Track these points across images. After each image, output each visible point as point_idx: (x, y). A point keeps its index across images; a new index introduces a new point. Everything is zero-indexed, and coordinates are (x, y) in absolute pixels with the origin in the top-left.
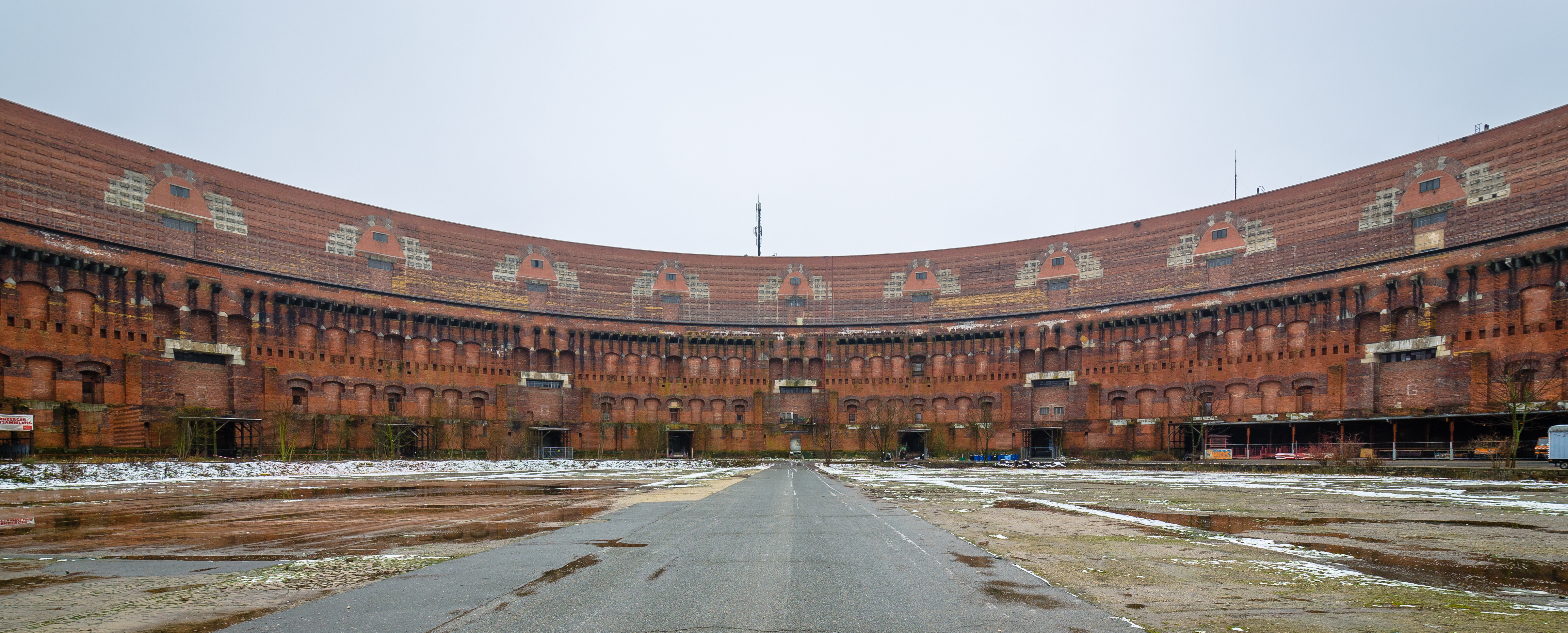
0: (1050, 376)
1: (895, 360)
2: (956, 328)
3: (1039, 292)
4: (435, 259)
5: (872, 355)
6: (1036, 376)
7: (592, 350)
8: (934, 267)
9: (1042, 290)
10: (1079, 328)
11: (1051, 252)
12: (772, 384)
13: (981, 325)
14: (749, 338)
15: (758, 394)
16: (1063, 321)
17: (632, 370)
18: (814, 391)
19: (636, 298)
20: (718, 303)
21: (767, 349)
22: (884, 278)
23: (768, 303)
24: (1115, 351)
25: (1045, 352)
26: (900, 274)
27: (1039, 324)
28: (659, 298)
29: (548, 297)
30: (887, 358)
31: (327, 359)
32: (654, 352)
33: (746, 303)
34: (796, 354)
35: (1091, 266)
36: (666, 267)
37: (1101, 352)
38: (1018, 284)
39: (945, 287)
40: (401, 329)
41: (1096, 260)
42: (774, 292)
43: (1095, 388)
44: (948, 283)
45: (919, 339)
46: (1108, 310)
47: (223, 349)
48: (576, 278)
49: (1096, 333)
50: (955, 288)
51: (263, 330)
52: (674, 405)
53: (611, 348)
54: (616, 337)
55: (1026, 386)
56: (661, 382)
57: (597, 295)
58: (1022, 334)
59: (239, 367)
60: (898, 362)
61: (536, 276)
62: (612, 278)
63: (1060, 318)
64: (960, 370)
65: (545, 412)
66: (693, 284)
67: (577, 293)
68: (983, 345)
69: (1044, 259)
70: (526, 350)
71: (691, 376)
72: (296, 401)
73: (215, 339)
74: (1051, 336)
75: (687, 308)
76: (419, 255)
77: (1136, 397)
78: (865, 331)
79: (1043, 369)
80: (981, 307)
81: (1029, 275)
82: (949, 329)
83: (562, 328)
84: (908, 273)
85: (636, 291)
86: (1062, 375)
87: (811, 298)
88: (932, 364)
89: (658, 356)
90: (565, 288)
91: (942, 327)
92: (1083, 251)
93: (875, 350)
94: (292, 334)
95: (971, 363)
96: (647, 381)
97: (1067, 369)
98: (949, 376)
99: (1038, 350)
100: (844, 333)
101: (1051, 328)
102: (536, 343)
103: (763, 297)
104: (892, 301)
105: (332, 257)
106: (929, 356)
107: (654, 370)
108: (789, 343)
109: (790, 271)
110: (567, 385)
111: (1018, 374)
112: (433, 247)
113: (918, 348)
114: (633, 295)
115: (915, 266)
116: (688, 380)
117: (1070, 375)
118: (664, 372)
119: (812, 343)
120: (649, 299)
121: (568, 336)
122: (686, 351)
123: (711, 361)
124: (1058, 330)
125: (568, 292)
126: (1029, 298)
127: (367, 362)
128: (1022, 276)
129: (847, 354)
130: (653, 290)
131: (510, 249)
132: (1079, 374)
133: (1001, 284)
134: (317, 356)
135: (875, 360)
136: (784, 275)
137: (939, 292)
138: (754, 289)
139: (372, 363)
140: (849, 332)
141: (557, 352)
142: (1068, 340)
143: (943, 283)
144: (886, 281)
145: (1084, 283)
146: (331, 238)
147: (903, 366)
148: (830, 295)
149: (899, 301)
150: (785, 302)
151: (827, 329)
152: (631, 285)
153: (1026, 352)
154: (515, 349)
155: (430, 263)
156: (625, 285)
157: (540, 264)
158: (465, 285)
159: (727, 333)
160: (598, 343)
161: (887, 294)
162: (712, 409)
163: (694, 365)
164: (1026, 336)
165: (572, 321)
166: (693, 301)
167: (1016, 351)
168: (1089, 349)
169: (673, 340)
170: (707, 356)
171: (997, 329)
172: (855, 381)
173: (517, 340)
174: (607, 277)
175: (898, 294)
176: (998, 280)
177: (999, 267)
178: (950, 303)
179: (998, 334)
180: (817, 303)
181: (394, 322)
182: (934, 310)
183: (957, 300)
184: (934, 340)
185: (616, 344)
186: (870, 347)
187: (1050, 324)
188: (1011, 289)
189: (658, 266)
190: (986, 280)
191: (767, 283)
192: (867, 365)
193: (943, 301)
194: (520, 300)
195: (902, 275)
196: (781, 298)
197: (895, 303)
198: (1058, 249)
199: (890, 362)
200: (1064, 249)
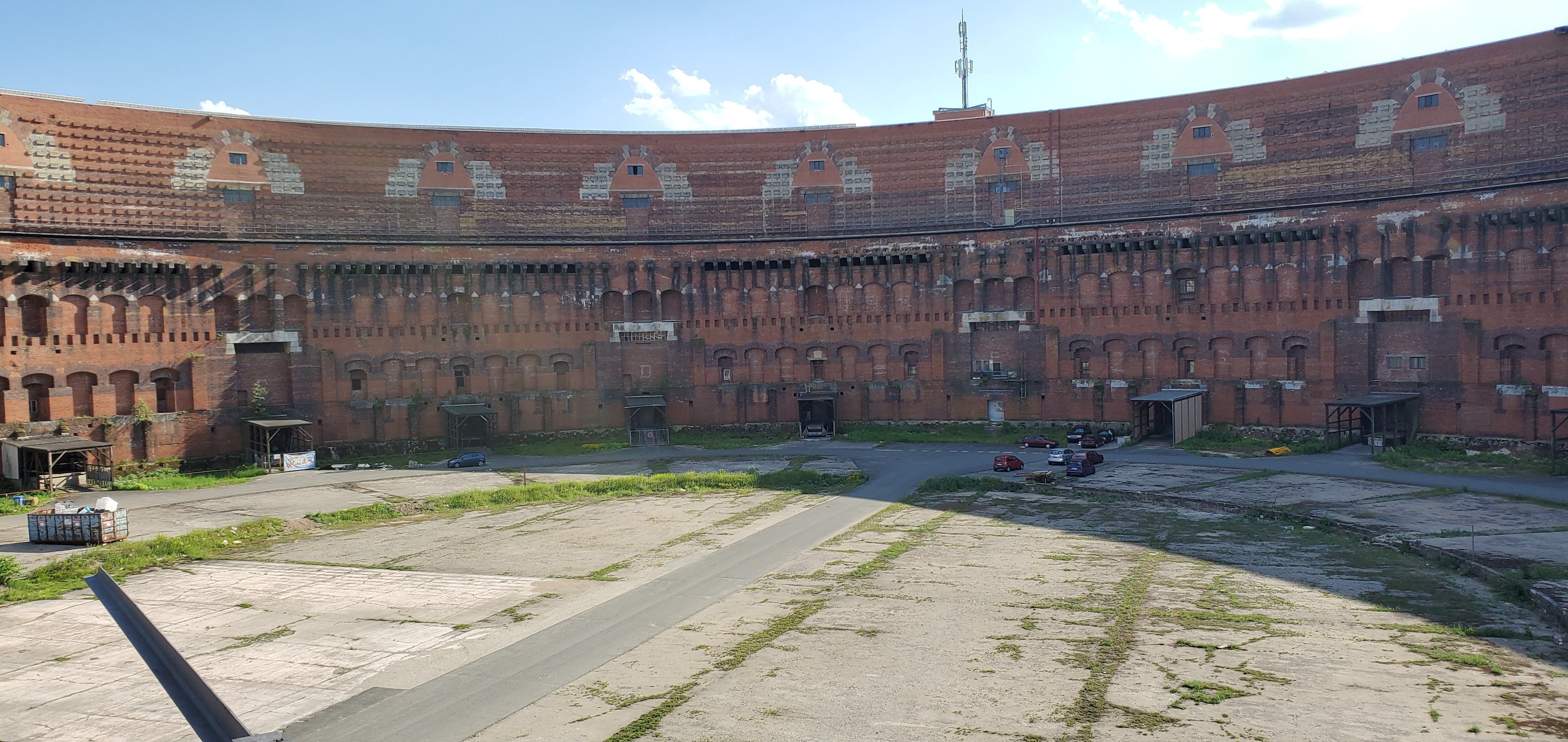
0: (1397, 305)
1: (1149, 276)
2: (1244, 223)
3: (1396, 154)
4: (509, 184)
5: (1112, 270)
6: (1376, 305)
7: (703, 286)
8: (1223, 119)
9: (1401, 150)
10: (1445, 225)
11: (1417, 84)
12: (958, 320)
13: (1285, 220)
14: (923, 252)
15: (937, 334)
16: (1418, 213)
17: (758, 309)
18: (1023, 328)
19: (769, 202)
20: (885, 196)
21: (950, 268)
22: (1140, 139)
23: (960, 190)
24: (1507, 267)
25: (1389, 267)
26: (1166, 131)
27: (1381, 217)
28: (800, 199)
29: (651, 214)
30: (1136, 273)
31: (386, 333)
32: (787, 281)
33: (927, 194)
34: (994, 272)
35: (1485, 110)
36: (808, 151)
37: (1482, 266)
38: (1361, 141)
39: (1241, 148)
40: (466, 286)
41: (1494, 98)
42: (970, 174)
43: (1473, 327)
44: (1245, 143)
45: (1186, 243)
46: (1492, 195)
47: (280, 336)
48: (687, 183)
49: (1473, 233)
50: (1257, 150)
51: (318, 310)
52: (818, 355)
53: (729, 282)
54: (735, 265)
55: (1358, 321)
56: (798, 325)
57: (715, 203)
58: (1352, 234)
59: (298, 354)
60: (1153, 279)
61: (636, 186)
62: (735, 177)
63: (1414, 208)
64: (1253, 292)
65: (646, 374)
66: (850, 173)
67: (689, 203)
68: (1289, 252)
69: (1406, 97)
70: (619, 294)
71: (840, 313)
72: (356, 385)
73: (271, 327)
74: (1398, 237)
75: (840, 208)
76: (490, 181)
77: (1542, 347)
78: (1100, 233)
79: (1388, 293)
80: (1299, 181)
81: (1379, 126)
82: (1235, 226)
83: (664, 260)
84: (1181, 128)
85: (768, 193)
86: (1419, 303)
87: (1027, 178)
88: (1209, 283)
89: (793, 285)
90: (673, 199)
91: (1222, 223)
92: (1470, 82)
93: (1116, 262)
94: (350, 307)
95: (1272, 280)
96: (779, 323)
97: (1427, 292)
98: (1237, 302)
99: (1378, 261)
100: (1067, 237)
101: (1398, 225)
102: (632, 284)
103: (951, 183)
104: (1155, 174)
105: (393, 202)
106: (1202, 271)
107: (788, 307)
108: (983, 256)
109: (993, 138)
110: (672, 337)
111: (1345, 300)
112: (504, 168)
113: (1183, 257)
114: (764, 197)
115: (1192, 117)
116: (835, 318)
117: (1431, 304)
118: (801, 310)
119: (1021, 254)
120: (786, 201)
121: (672, 270)
122: (832, 277)
123: (868, 289)
124: (1410, 227)
125: (678, 204)
126: (1379, 164)
127: (429, 331)
128: (1366, 127)
129: (1073, 269)
130: (791, 188)
131: (599, 156)
132: (1445, 303)
133: (1331, 142)
134: (375, 331)
135: (1117, 277)
136: (984, 145)
137: (1231, 157)
138: (938, 171)
139: (434, 333)
140: (1074, 234)
141: (658, 292)
142: (1426, 245)
143: (1238, 143)
144: (1145, 144)
145: (1474, 137)
146: (391, 179)
147: (1162, 286)
148: (1056, 171)
149: (1166, 175)
150: (986, 188)
151: (1041, 232)
152: (761, 184)
153: (1357, 264)
154: (605, 294)
155: (503, 190)
156: (754, 184)
157: (639, 169)
158: (545, 211)
159: (890, 247)
160: (711, 276)
161: (1148, 165)
162: (872, 360)
163: (845, 295)
164: (1360, 237)
165: (676, 249)
166: (848, 198)
167: (1343, 262)
168: (1463, 262)
169: (814, 263)
170: (862, 283)
171: (1310, 226)
172: (1088, 311)
173: (606, 281)
174: (727, 177)
175: (1164, 165)
176: (1328, 135)
177: (1330, 113)
178: (1249, 175)
179: (1312, 235)
180: (1037, 185)
181: (458, 277)
182: (1224, 188)
183: (1260, 171)
184: (1210, 244)
185: (735, 275)
186: (1108, 257)
187: (1397, 218)
188: (1350, 149)
189: (798, 152)
190: (1307, 136)
191: (959, 160)
192: (1105, 286)
193: (1238, 173)
194: (615, 222)
195: (1171, 131)
196: (979, 182)
197: (1159, 178)
198: (1428, 80)
199: (1142, 280)
200: (1440, 80)
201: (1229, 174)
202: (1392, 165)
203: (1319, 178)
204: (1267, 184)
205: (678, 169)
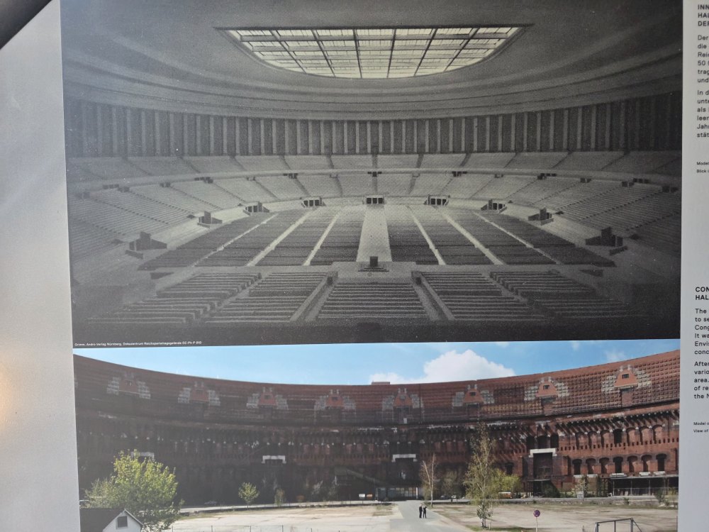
0: (543, 451)
2: (492, 424)
3: (537, 403)
4: (222, 399)
5: (446, 440)
6: (535, 451)
8: (480, 389)
11: (542, 381)
12: (391, 458)
15: (384, 462)
17: (317, 452)
18: (415, 460)
19: (317, 412)
20: (360, 411)
21: (388, 438)
22: (451, 395)
23: (388, 410)
26: (460, 393)
28: (328, 411)
29: (273, 414)
31: (183, 456)
32: (327, 441)
33: (376, 411)
34: (404, 440)
35: (564, 390)
36: (332, 393)
37: (568, 438)
38: (526, 399)
40: (211, 438)
41: (566, 387)
42: (391, 405)
43: (566, 458)
44: (487, 398)
45: (472, 431)
47: (148, 454)
48: (286, 403)
49: (565, 428)
50: (491, 400)
51: (161, 444)
53: (306, 441)
54: (308, 435)
55: (530, 456)
56: (332, 458)
57: (297, 411)
60: (460, 443)
61: (267, 403)
62: (304, 401)
66: (347, 402)
67: (287, 411)
68: (507, 434)
69: (539, 385)
70: (266, 444)
71: (347, 454)
73: (145, 450)
75: (343, 415)
76: (215, 398)
77: (587, 463)
79: (539, 447)
80: (506, 411)
82: (489, 425)
83: (282, 431)
84: (465, 392)
86: (549, 450)
87: (411, 406)
89: (330, 444)
90: (281, 409)
93: (448, 437)
94: (171, 444)
96: (324, 457)
97: (552, 446)
100: (430, 428)
102: (270, 440)
103: (384, 408)
104: (457, 408)
105: (181, 405)
107: (328, 451)
108: (400, 433)
109: (400, 392)
110: (284, 462)
111: (526, 450)
112: (220, 393)
114: (315, 409)
115: (469, 388)
116: (345, 456)
117: (553, 450)
118: (333, 452)
119: (412, 434)
120: (324, 412)
122: (344, 440)
123: (358, 445)
124: (546, 426)
125: (283, 411)
126: (531, 407)
128: (527, 394)
129: (433, 439)
130: (325, 406)
131: (255, 391)
132: (557, 450)
133: (516, 398)
134: (180, 454)
135: (448, 442)
136: (396, 394)
137: (483, 403)
138: (379, 403)
144: (453, 397)
146: (180, 395)
148: (422, 405)
149: (461, 408)
150: (397, 410)
151: (421, 425)
152: (314, 404)
153: (529, 438)
155: (220, 402)
157: (269, 397)
158: (234, 412)
159: (366, 429)
161: (454, 404)
163: (349, 447)
166: (346, 411)
170: (356, 442)
171: (514, 425)
173: (261, 439)
174: (301, 401)
175: (460, 404)
177: (515, 389)
178: (489, 409)
179: (514, 428)
180: (415, 409)
183: (493, 407)
185: (308, 438)
186: (445, 435)
188: (522, 401)
189: (328, 393)
190: (509, 396)
191: (387, 399)
192: (444, 445)
193: (485, 408)
198: (546, 380)
199: (457, 443)
200: (550, 381)
201: (482, 408)
202: (536, 407)
203: (512, 411)
204: (495, 412)
205: (283, 398)
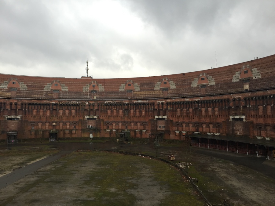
0: (160, 117)
1: (120, 110)
2: (136, 102)
7: (28, 108)
10: (168, 104)
12: (84, 117)
13: (143, 101)
14: (78, 103)
16: (164, 101)
17: (41, 114)
19: (45, 92)
21: (83, 107)
24: (176, 111)
25: (159, 110)
27: (158, 102)
28: (52, 91)
30: (118, 109)
34: (92, 108)
36: (55, 82)
42: (88, 89)
44: (137, 87)
45: (126, 104)
46: (174, 99)
50: (139, 89)
52: (54, 124)
53: (35, 108)
54: (36, 104)
56: (50, 117)
60: (121, 111)
64: (138, 114)
65: (13, 127)
71: (60, 115)
74: (161, 105)
78: (111, 102)
81: (158, 86)
84: (126, 84)
87: (98, 91)
88: (130, 112)
89: (49, 109)
91: (133, 101)
92: (171, 80)
93: (114, 107)
95: (141, 112)
96: (46, 117)
98: (135, 115)
99: (157, 109)
101: (161, 103)
102: (11, 107)
103: (84, 91)
106: (129, 109)
107: (48, 114)
108: (90, 105)
111: (152, 116)
113: (126, 107)
116: (59, 116)
118: (51, 114)
120: (49, 92)
121: (21, 105)
122: (58, 108)
123: (66, 110)
126: (158, 93)
129: (106, 108)
130: (50, 89)
135: (114, 110)
136: (90, 84)
137: (134, 90)
140: (107, 102)
141: (17, 110)
142: (165, 107)
145: (171, 90)
147: (122, 112)
152: (43, 88)
154: (4, 109)
159: (71, 102)
160: (30, 106)
162: (66, 125)
163: (61, 112)
164: (155, 105)
165: (22, 100)
166: (63, 92)
167: (152, 109)
168: (170, 110)
169: (55, 104)
172: (109, 116)
173: (5, 106)
178: (137, 93)
182: (133, 95)
184: (130, 105)
185: (36, 106)
188: (153, 90)
192: (112, 112)
193: (135, 93)
194: (8, 94)
195: (124, 84)
196: (89, 91)
197: (122, 93)
198: (165, 79)
200: (167, 80)
201: (134, 93)
202: (160, 93)
203: (149, 95)
204: (140, 95)
205: (24, 83)
